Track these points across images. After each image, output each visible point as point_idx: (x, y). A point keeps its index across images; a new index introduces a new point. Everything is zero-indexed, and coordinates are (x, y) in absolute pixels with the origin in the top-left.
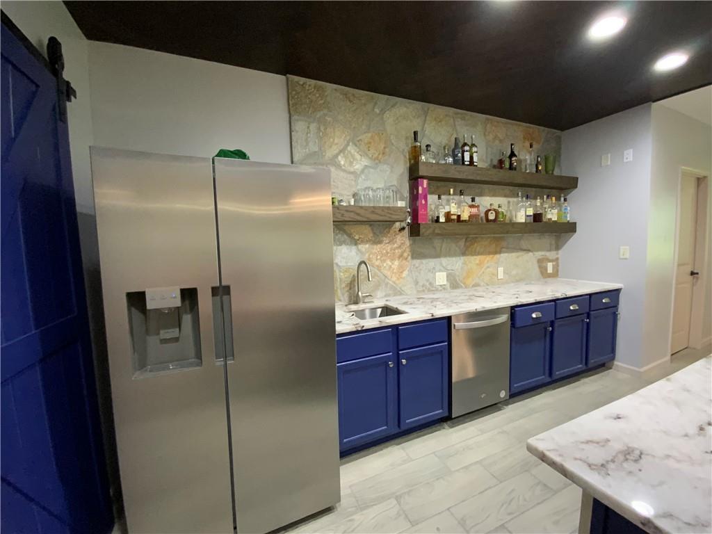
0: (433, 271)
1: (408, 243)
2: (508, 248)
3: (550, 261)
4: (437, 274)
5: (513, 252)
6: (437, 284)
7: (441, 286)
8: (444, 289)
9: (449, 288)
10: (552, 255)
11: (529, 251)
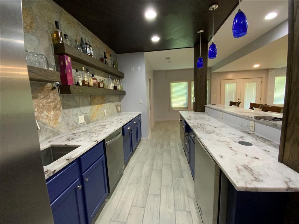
0: (77, 115)
1: (59, 98)
2: (106, 101)
3: (119, 106)
4: (79, 117)
5: (108, 103)
6: (80, 123)
7: (82, 123)
8: (84, 125)
9: (86, 124)
10: (119, 103)
11: (113, 102)
